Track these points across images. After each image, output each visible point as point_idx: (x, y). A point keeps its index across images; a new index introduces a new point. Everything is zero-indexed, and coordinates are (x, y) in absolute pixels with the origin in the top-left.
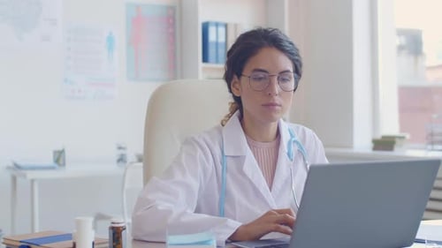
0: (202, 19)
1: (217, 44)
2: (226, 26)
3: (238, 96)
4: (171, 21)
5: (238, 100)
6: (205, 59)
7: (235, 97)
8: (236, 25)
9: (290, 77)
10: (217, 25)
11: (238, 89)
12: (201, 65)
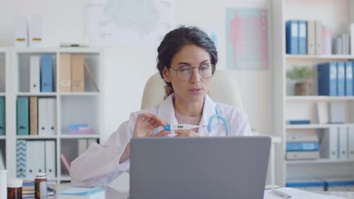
0: (285, 19)
1: (298, 38)
2: (306, 23)
3: (169, 81)
4: (263, 20)
5: (169, 84)
6: (288, 51)
7: (167, 83)
8: (315, 23)
9: (208, 66)
10: (298, 22)
11: (168, 77)
12: (285, 56)
